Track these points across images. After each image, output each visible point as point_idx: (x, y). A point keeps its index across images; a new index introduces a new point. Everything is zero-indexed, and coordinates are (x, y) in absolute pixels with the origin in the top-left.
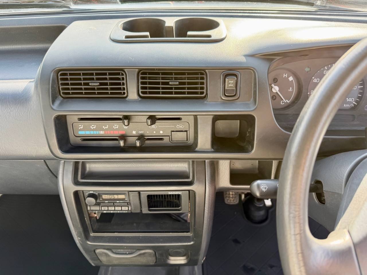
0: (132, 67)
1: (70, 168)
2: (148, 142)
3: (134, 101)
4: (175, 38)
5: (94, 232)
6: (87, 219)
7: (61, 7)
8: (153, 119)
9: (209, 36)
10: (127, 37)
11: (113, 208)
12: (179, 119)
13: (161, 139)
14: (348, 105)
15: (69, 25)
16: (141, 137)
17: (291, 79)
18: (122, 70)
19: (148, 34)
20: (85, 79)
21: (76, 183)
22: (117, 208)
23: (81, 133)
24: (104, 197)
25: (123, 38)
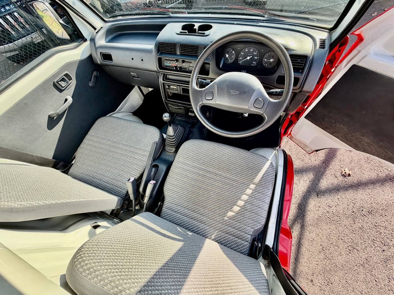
0: (178, 43)
1: (162, 76)
2: (182, 69)
3: (178, 55)
4: (197, 34)
5: (168, 98)
6: (166, 94)
7: (167, 15)
8: (183, 62)
9: (204, 33)
10: (180, 32)
11: (173, 91)
12: (191, 62)
13: (186, 69)
14: (253, 65)
15: (167, 24)
16: (180, 68)
17: (233, 52)
18: (176, 44)
19: (187, 31)
20: (167, 46)
21: (163, 80)
22: (174, 91)
23: (165, 64)
24: (171, 87)
25: (179, 33)
